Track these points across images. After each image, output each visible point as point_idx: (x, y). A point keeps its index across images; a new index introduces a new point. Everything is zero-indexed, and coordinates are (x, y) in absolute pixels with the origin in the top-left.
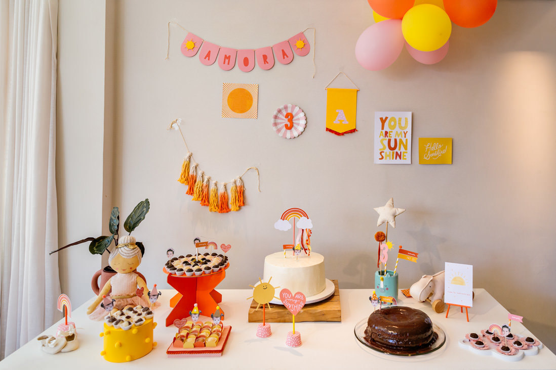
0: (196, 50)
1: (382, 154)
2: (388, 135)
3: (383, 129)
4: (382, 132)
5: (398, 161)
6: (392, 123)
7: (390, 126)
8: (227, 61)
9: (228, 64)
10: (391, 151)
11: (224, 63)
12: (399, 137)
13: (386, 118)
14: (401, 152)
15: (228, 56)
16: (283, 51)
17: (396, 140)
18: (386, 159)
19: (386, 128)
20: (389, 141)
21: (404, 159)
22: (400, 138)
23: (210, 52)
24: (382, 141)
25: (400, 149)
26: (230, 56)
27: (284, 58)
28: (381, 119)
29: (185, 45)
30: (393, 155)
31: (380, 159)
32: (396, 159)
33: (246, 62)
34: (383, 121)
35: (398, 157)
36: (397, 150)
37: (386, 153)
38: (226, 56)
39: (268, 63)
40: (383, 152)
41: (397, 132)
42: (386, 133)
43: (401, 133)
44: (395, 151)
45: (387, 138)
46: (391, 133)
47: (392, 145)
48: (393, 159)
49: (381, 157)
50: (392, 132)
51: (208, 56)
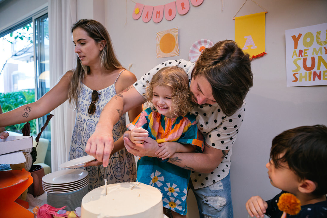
0: (140, 13)
1: (296, 75)
2: (303, 54)
3: (296, 47)
4: (295, 52)
5: (317, 82)
6: (308, 40)
7: (305, 43)
8: (158, 15)
9: (159, 17)
10: (308, 72)
11: (156, 18)
12: (317, 54)
13: (300, 35)
14: (320, 72)
15: (158, 11)
17: (313, 59)
18: (301, 80)
19: (301, 46)
20: (305, 61)
21: (324, 79)
22: (319, 55)
23: (148, 12)
24: (295, 62)
25: (319, 68)
26: (160, 11)
28: (294, 37)
29: (134, 12)
30: (310, 76)
31: (293, 81)
32: (314, 79)
33: (170, 12)
34: (296, 39)
35: (316, 77)
36: (315, 69)
37: (301, 74)
38: (157, 12)
39: (185, 8)
40: (298, 73)
41: (315, 49)
42: (301, 52)
43: (320, 49)
44: (313, 71)
45: (302, 58)
46: (306, 51)
47: (309, 64)
48: (310, 79)
49: (294, 79)
50: (308, 50)
51: (147, 15)
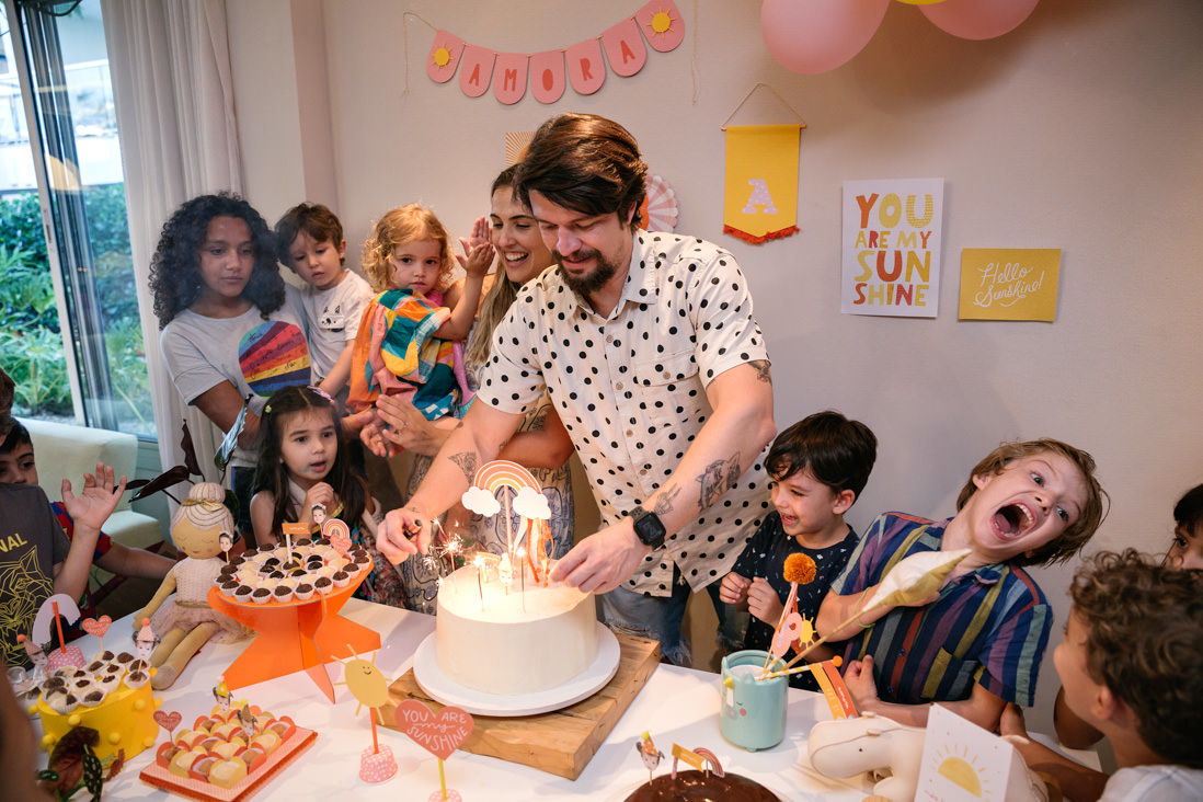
0: (453, 65)
1: (862, 289)
2: (878, 241)
3: (864, 225)
4: (861, 234)
5: (904, 309)
6: (890, 211)
7: (883, 218)
8: (510, 82)
9: (514, 89)
10: (886, 283)
11: (505, 88)
12: (906, 245)
13: (874, 197)
14: (911, 287)
15: (511, 71)
16: (623, 43)
17: (898, 255)
18: (871, 302)
19: (875, 223)
20: (881, 256)
21: (918, 303)
22: (911, 248)
23: (478, 66)
24: (861, 257)
25: (908, 279)
26: (515, 71)
27: (626, 62)
28: (861, 199)
29: (433, 58)
30: (889, 294)
31: (855, 302)
32: (898, 303)
33: (548, 79)
34: (865, 205)
35: (903, 298)
36: (901, 280)
37: (872, 287)
38: (507, 71)
39: (591, 77)
40: (865, 285)
41: (902, 234)
42: (874, 235)
43: (913, 236)
44: (896, 283)
45: (876, 251)
46: (885, 237)
47: (889, 268)
48: (889, 302)
49: (858, 298)
50: (888, 233)
51: (476, 75)
